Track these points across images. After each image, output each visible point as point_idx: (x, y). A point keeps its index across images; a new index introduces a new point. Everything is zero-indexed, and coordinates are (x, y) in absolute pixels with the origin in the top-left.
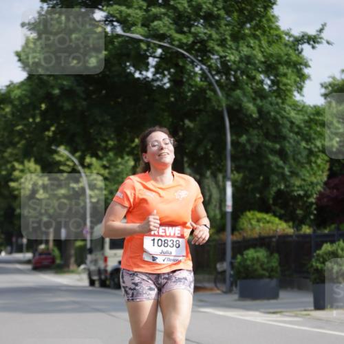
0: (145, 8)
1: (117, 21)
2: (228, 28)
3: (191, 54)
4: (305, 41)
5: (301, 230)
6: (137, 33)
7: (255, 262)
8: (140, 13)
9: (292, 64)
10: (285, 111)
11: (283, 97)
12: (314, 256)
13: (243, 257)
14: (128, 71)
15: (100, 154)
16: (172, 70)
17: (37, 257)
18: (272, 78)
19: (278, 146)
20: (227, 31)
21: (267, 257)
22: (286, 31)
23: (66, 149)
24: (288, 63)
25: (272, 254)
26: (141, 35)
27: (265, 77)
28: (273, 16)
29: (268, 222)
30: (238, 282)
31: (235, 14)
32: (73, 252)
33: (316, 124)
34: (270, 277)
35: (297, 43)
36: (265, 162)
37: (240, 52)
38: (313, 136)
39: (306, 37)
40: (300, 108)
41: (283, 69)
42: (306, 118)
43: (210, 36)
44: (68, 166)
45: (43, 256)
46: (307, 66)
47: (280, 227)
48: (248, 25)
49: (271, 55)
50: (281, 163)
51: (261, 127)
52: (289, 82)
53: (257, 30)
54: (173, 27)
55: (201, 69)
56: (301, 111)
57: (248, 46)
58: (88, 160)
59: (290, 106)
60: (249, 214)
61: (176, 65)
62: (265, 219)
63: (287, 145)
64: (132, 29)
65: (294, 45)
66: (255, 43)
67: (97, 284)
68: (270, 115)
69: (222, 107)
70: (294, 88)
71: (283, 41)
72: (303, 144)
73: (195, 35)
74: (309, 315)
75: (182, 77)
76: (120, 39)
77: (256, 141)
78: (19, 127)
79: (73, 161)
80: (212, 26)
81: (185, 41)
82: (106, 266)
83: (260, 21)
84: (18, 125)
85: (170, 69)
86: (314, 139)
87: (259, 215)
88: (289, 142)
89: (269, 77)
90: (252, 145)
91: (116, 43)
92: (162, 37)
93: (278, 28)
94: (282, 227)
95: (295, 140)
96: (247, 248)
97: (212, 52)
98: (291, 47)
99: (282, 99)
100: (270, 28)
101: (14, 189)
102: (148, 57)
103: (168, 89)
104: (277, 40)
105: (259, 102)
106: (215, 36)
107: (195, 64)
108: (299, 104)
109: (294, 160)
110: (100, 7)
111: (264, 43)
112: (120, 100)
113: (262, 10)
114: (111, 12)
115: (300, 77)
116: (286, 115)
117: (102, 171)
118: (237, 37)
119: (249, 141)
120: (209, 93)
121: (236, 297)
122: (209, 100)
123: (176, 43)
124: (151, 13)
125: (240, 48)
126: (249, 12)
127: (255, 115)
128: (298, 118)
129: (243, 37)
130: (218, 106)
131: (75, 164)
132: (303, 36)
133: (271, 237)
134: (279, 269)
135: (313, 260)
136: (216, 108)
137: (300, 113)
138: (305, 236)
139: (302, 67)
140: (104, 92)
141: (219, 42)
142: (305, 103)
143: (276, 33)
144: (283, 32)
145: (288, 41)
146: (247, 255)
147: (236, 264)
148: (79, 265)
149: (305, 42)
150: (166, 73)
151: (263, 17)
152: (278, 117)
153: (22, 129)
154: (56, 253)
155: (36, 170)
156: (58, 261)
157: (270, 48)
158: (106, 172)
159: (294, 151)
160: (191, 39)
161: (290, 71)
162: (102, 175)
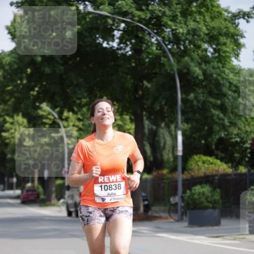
2: (178, 6)
3: (149, 28)
4: (241, 16)
5: (238, 170)
6: (105, 11)
7: (201, 196)
9: (230, 35)
10: (225, 74)
11: (223, 62)
13: (191, 192)
14: (98, 41)
15: (75, 109)
16: (133, 41)
17: (25, 193)
18: (214, 46)
19: (219, 102)
20: (178, 9)
21: (211, 192)
22: (226, 8)
23: (47, 106)
24: (227, 35)
25: (215, 189)
26: (109, 12)
27: (208, 46)
29: (212, 163)
30: (188, 213)
32: (54, 189)
34: (213, 208)
35: (234, 18)
36: (209, 114)
37: (188, 26)
39: (241, 13)
40: (237, 71)
41: (223, 39)
43: (164, 13)
44: (50, 119)
45: (30, 193)
46: (242, 36)
47: (221, 167)
48: (195, 4)
49: (214, 28)
50: (222, 115)
51: (205, 87)
52: (228, 50)
53: (202, 8)
54: (134, 5)
55: (157, 40)
56: (237, 73)
57: (194, 21)
58: (66, 114)
59: (229, 70)
60: (196, 157)
61: (137, 37)
62: (209, 161)
63: (227, 101)
64: (100, 8)
65: (232, 20)
66: (200, 18)
67: (74, 214)
68: (213, 77)
69: (173, 70)
70: (232, 55)
71: (223, 17)
73: (152, 12)
74: (245, 238)
75: (141, 47)
76: (91, 16)
77: (201, 98)
78: (9, 88)
79: (53, 115)
80: (165, 5)
81: (143, 17)
84: (9, 86)
85: (131, 40)
87: (205, 158)
88: (228, 99)
89: (211, 46)
90: (198, 101)
91: (88, 19)
92: (125, 14)
93: (218, 6)
95: (233, 97)
96: (195, 185)
97: (166, 25)
98: (229, 21)
99: (222, 64)
100: (213, 6)
101: (6, 138)
102: (113, 30)
103: (130, 55)
104: (218, 16)
105: (203, 66)
106: (168, 13)
107: (152, 36)
108: (236, 67)
109: (232, 112)
111: (208, 19)
112: (91, 65)
115: (237, 46)
116: (226, 77)
117: (77, 123)
118: (185, 13)
119: (196, 98)
120: (163, 60)
121: (186, 224)
122: (163, 65)
123: (136, 19)
125: (188, 23)
127: (201, 77)
128: (235, 79)
129: (191, 14)
130: (171, 70)
131: (55, 118)
132: (239, 13)
133: (214, 176)
134: (221, 202)
136: (169, 71)
137: (237, 75)
138: (241, 175)
139: (238, 37)
140: (78, 59)
141: (171, 18)
142: (241, 67)
143: (217, 10)
144: (223, 9)
145: (227, 16)
146: (195, 190)
147: (186, 198)
148: (59, 199)
149: (241, 18)
150: (128, 43)
152: (219, 78)
153: (12, 89)
154: (41, 190)
155: (23, 122)
156: (42, 197)
157: (213, 23)
158: (80, 124)
159: (232, 106)
160: (149, 15)
161: (228, 41)
162: (77, 126)
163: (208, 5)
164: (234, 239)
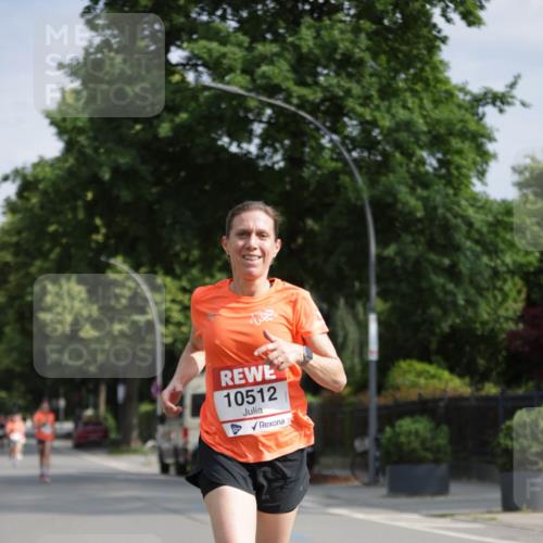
0: (246, 45)
1: (204, 65)
2: (374, 79)
3: (317, 118)
4: (490, 100)
5: (482, 389)
6: (235, 85)
7: (412, 438)
8: (239, 53)
9: (469, 135)
10: (459, 206)
11: (456, 185)
12: (501, 430)
13: (394, 430)
14: (220, 143)
15: (178, 269)
16: (287, 142)
17: (81, 428)
18: (439, 156)
19: (447, 261)
20: (372, 85)
21: (431, 430)
22: (461, 86)
23: (125, 262)
24: (463, 135)
25: (438, 425)
26: (241, 87)
27: (429, 155)
28: (441, 62)
29: (433, 377)
30: (388, 469)
31: (383, 58)
32: (135, 421)
33: (505, 228)
34: (437, 461)
35: (475, 104)
36: (424, 285)
37: (393, 116)
38: (501, 246)
39: (490, 95)
40: (482, 204)
41: (456, 143)
42: (490, 219)
43: (348, 92)
45: (91, 428)
46: (491, 139)
47: (451, 385)
48: (403, 76)
49: (438, 122)
50: (451, 286)
51: (422, 232)
52: (464, 163)
53: (416, 84)
54: (290, 75)
55: (331, 141)
56: (482, 207)
57: (405, 107)
59: (467, 200)
60: (404, 364)
62: (428, 372)
63: (462, 258)
64: (227, 78)
65: (472, 107)
66: (413, 103)
67: (172, 470)
68: (437, 213)
69: (362, 199)
70: (472, 174)
71: (455, 100)
72: (485, 259)
73: (325, 89)
74: (494, 519)
75: (303, 153)
76: (206, 93)
77: (412, 252)
78: (52, 228)
80: (350, 76)
81: (311, 98)
82: (186, 443)
83: (422, 70)
84: (51, 224)
85: (284, 139)
86: (502, 251)
87: (419, 366)
88: (466, 256)
89: (433, 154)
90: (405, 259)
91: (202, 99)
92: (272, 90)
93: (446, 81)
94: (453, 385)
95: (473, 251)
96: (401, 416)
97: (351, 113)
98: (466, 110)
99: (454, 189)
100: (438, 81)
102: (252, 121)
103: (281, 169)
104: (446, 99)
105: (419, 191)
106: (356, 90)
107: (322, 133)
108: (479, 197)
109: (471, 282)
110: (178, 43)
111: (428, 104)
112: (207, 187)
113: (425, 52)
114: (196, 52)
115: (481, 156)
116: (462, 212)
117: (181, 297)
118: (388, 92)
119: (398, 253)
120: (345, 179)
121: (384, 491)
123: (295, 101)
124: (256, 53)
125: (393, 111)
126: (406, 55)
128: (478, 219)
129: (395, 93)
130: (357, 198)
132: (486, 94)
133: (436, 401)
134: (449, 449)
135: (501, 435)
136: (353, 200)
137: (481, 211)
138: (488, 398)
139: (484, 140)
140: (183, 174)
141: (361, 101)
142: (488, 196)
143: (444, 88)
144: (455, 86)
145: (464, 100)
146: (400, 426)
147: (384, 441)
148: (144, 441)
149: (487, 103)
150: (278, 145)
151: (427, 63)
152: (449, 215)
154: (111, 422)
156: (113, 435)
157: (437, 112)
158: (185, 298)
159: (471, 269)
160: (320, 95)
161: (466, 146)
162: (180, 303)
163: (428, 79)
164: (475, 521)
